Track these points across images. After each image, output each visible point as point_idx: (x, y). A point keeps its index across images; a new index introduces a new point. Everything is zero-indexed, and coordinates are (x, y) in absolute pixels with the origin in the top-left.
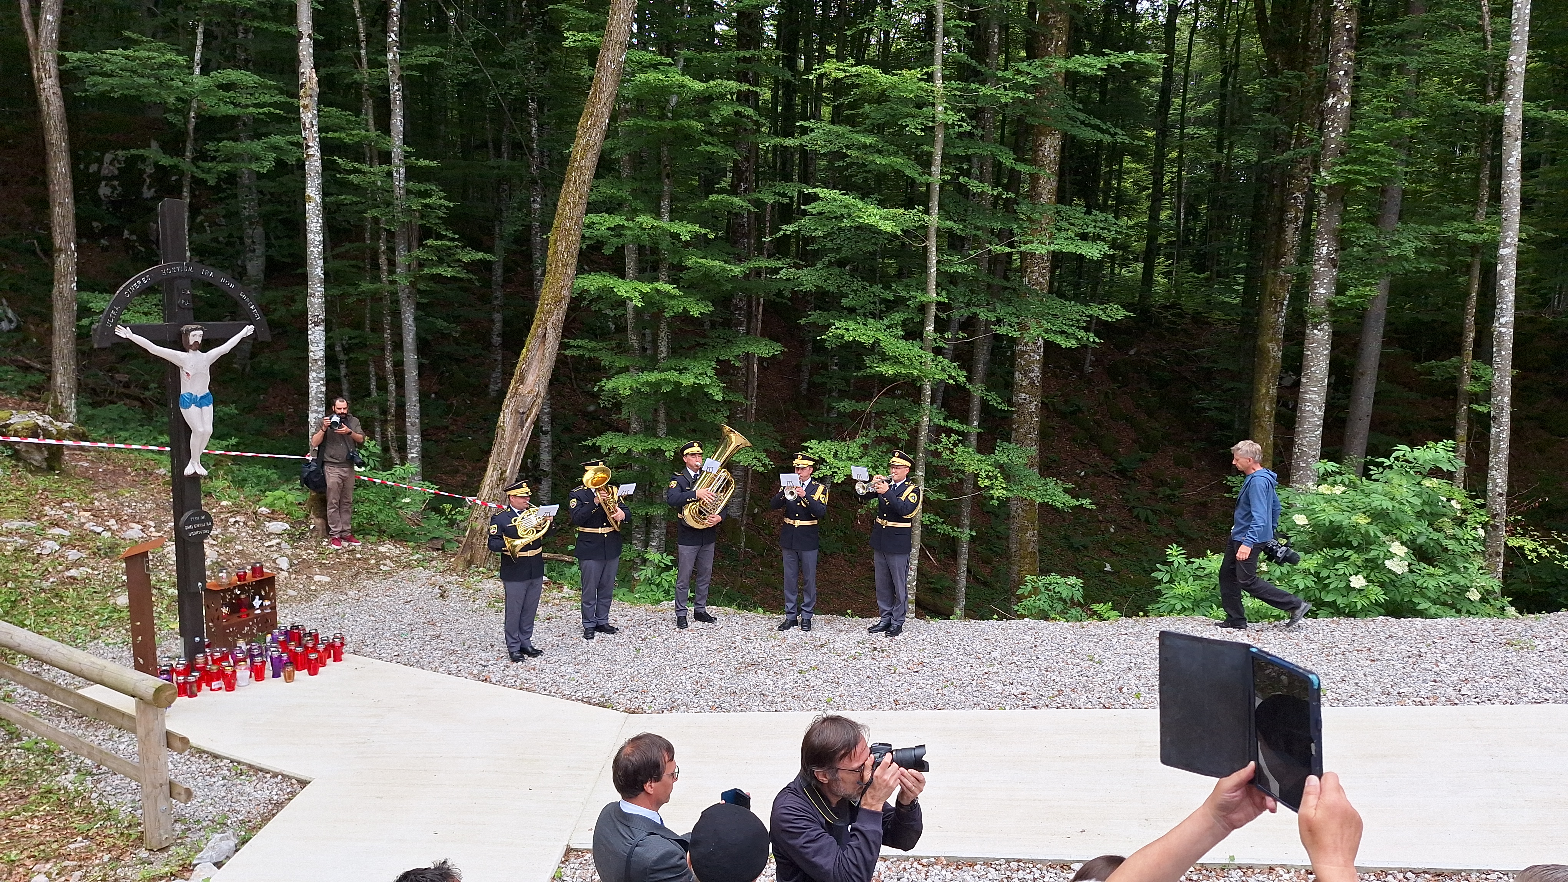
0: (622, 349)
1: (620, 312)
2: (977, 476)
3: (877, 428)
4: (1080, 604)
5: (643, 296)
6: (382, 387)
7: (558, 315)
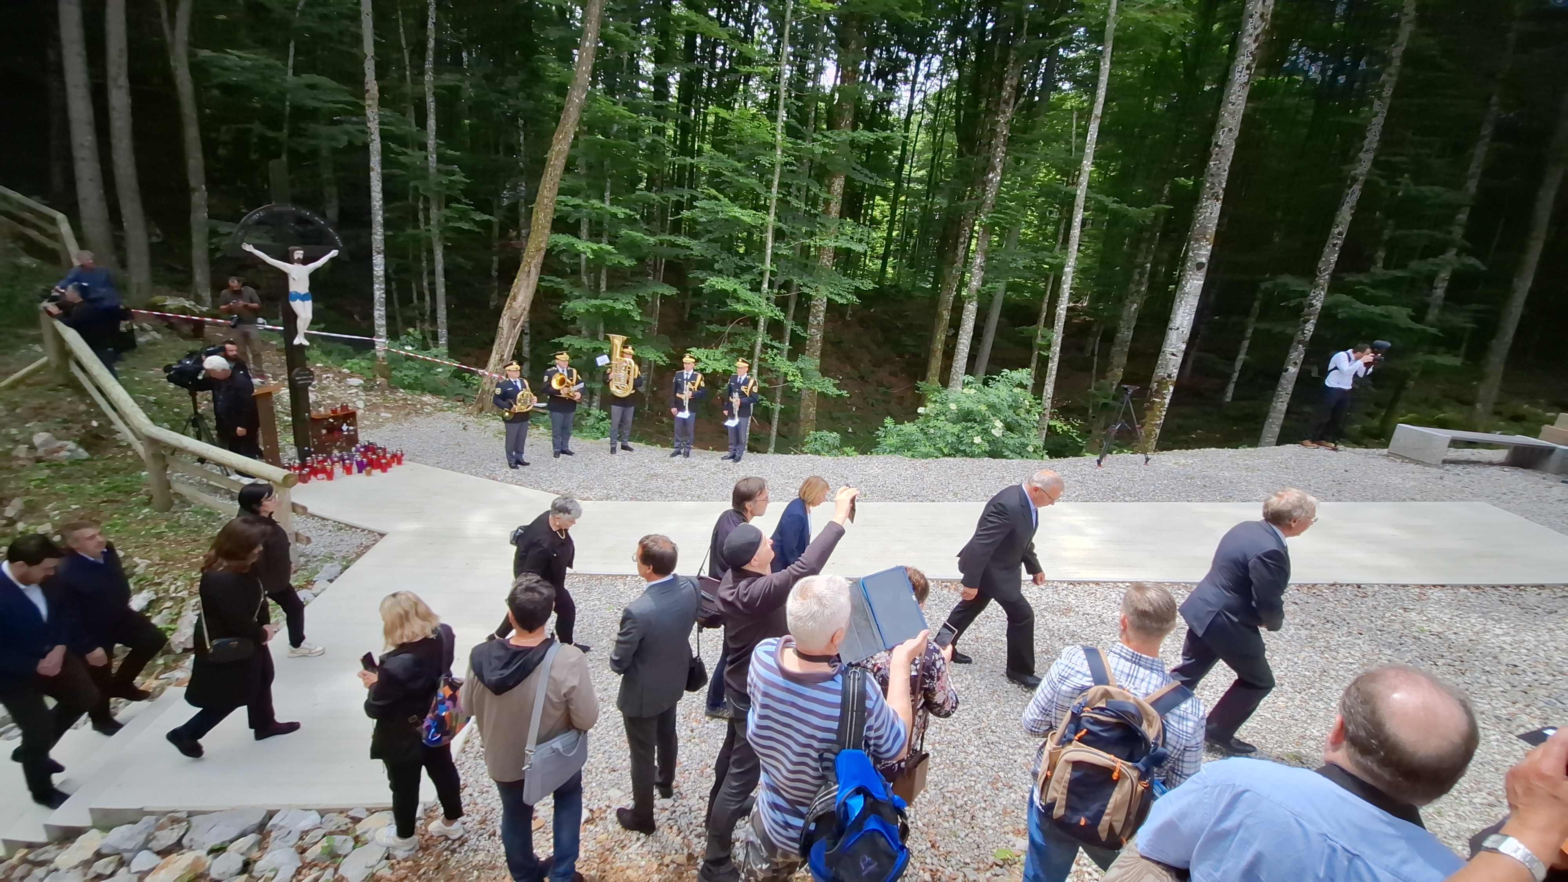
0: (578, 284)
1: (576, 261)
2: (786, 374)
3: (731, 343)
4: (836, 448)
5: (592, 250)
6: (421, 297)
7: (539, 259)
